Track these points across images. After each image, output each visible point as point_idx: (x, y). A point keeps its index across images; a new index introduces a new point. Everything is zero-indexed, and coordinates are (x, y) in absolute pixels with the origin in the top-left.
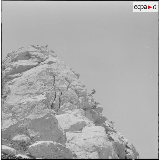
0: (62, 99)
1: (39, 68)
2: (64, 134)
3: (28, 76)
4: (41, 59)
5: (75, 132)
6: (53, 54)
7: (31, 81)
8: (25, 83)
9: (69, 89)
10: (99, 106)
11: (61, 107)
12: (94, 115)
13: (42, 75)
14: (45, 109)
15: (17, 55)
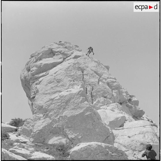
0: (94, 94)
1: (66, 64)
2: (111, 133)
3: (55, 73)
4: (66, 55)
5: (116, 129)
6: (78, 49)
7: (59, 78)
8: (52, 81)
9: (100, 83)
10: (134, 99)
11: (95, 103)
12: (130, 109)
13: (70, 71)
14: (84, 102)
15: (41, 54)
